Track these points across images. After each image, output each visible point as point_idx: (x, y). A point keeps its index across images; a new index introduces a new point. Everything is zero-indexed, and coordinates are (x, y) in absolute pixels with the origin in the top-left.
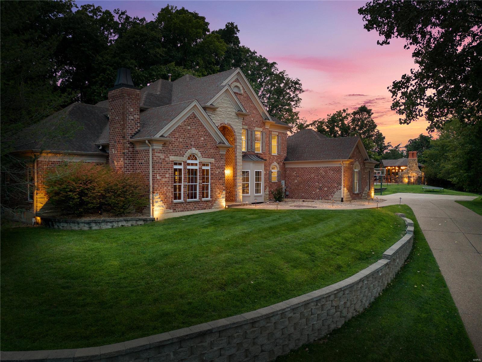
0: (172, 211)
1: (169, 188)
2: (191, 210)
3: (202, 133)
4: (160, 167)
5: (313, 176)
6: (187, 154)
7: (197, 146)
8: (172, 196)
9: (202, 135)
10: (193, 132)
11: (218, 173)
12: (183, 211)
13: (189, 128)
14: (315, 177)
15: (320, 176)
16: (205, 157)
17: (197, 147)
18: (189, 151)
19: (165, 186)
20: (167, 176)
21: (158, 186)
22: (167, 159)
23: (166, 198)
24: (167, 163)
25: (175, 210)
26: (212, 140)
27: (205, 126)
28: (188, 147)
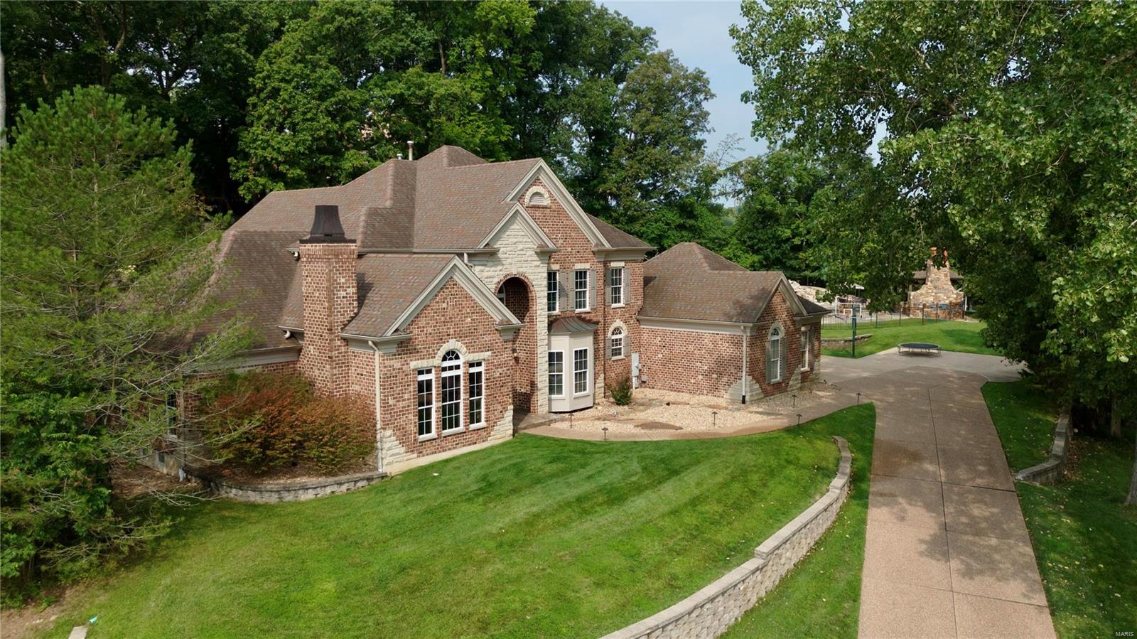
0: (416, 455)
1: (411, 417)
2: (450, 449)
3: (468, 311)
4: (394, 384)
5: (691, 348)
6: (442, 353)
7: (459, 334)
8: (416, 430)
9: (468, 313)
10: (450, 313)
11: (498, 375)
12: (435, 452)
13: (444, 305)
14: (696, 352)
15: (704, 351)
16: (474, 352)
17: (459, 336)
18: (444, 345)
19: (403, 414)
20: (406, 396)
21: (392, 417)
22: (405, 368)
23: (405, 435)
24: (406, 375)
25: (421, 452)
26: (487, 318)
27: (474, 297)
28: (441, 341)
